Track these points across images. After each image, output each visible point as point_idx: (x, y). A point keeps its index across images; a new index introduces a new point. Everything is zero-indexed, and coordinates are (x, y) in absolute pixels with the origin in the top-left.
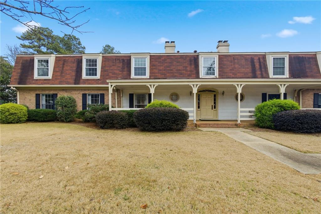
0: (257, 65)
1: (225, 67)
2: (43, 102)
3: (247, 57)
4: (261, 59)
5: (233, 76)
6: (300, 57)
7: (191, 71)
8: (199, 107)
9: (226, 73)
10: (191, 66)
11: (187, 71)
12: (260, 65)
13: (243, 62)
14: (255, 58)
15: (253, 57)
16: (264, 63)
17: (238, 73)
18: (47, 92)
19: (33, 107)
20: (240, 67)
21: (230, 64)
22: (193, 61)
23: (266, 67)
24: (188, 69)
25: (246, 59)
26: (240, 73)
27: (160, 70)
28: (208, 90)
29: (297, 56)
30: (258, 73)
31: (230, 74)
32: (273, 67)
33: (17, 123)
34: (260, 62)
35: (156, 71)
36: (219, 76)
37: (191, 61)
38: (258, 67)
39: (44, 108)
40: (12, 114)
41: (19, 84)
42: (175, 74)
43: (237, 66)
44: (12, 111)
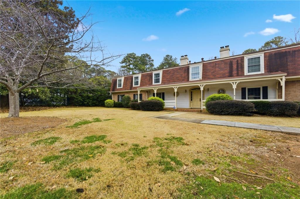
0: (235, 67)
1: (208, 71)
2: (120, 99)
3: (227, 61)
4: (239, 61)
5: (213, 77)
6: (282, 52)
7: (184, 77)
8: (192, 100)
9: (208, 75)
10: (185, 74)
11: (182, 77)
12: (237, 66)
13: (223, 66)
14: (233, 61)
15: (232, 60)
16: (241, 64)
17: (218, 74)
18: (121, 94)
19: (116, 101)
20: (219, 70)
21: (212, 68)
22: (187, 70)
23: (243, 66)
24: (183, 76)
25: (226, 63)
26: (219, 74)
27: (167, 79)
28: (197, 88)
29: (279, 51)
30: (235, 72)
31: (210, 76)
32: (248, 66)
33: (110, 107)
34: (238, 64)
35: (165, 79)
36: (202, 78)
37: (185, 70)
38: (235, 68)
39: (121, 101)
40: (109, 104)
41: (112, 91)
42: (175, 80)
43: (217, 69)
44: (109, 103)
